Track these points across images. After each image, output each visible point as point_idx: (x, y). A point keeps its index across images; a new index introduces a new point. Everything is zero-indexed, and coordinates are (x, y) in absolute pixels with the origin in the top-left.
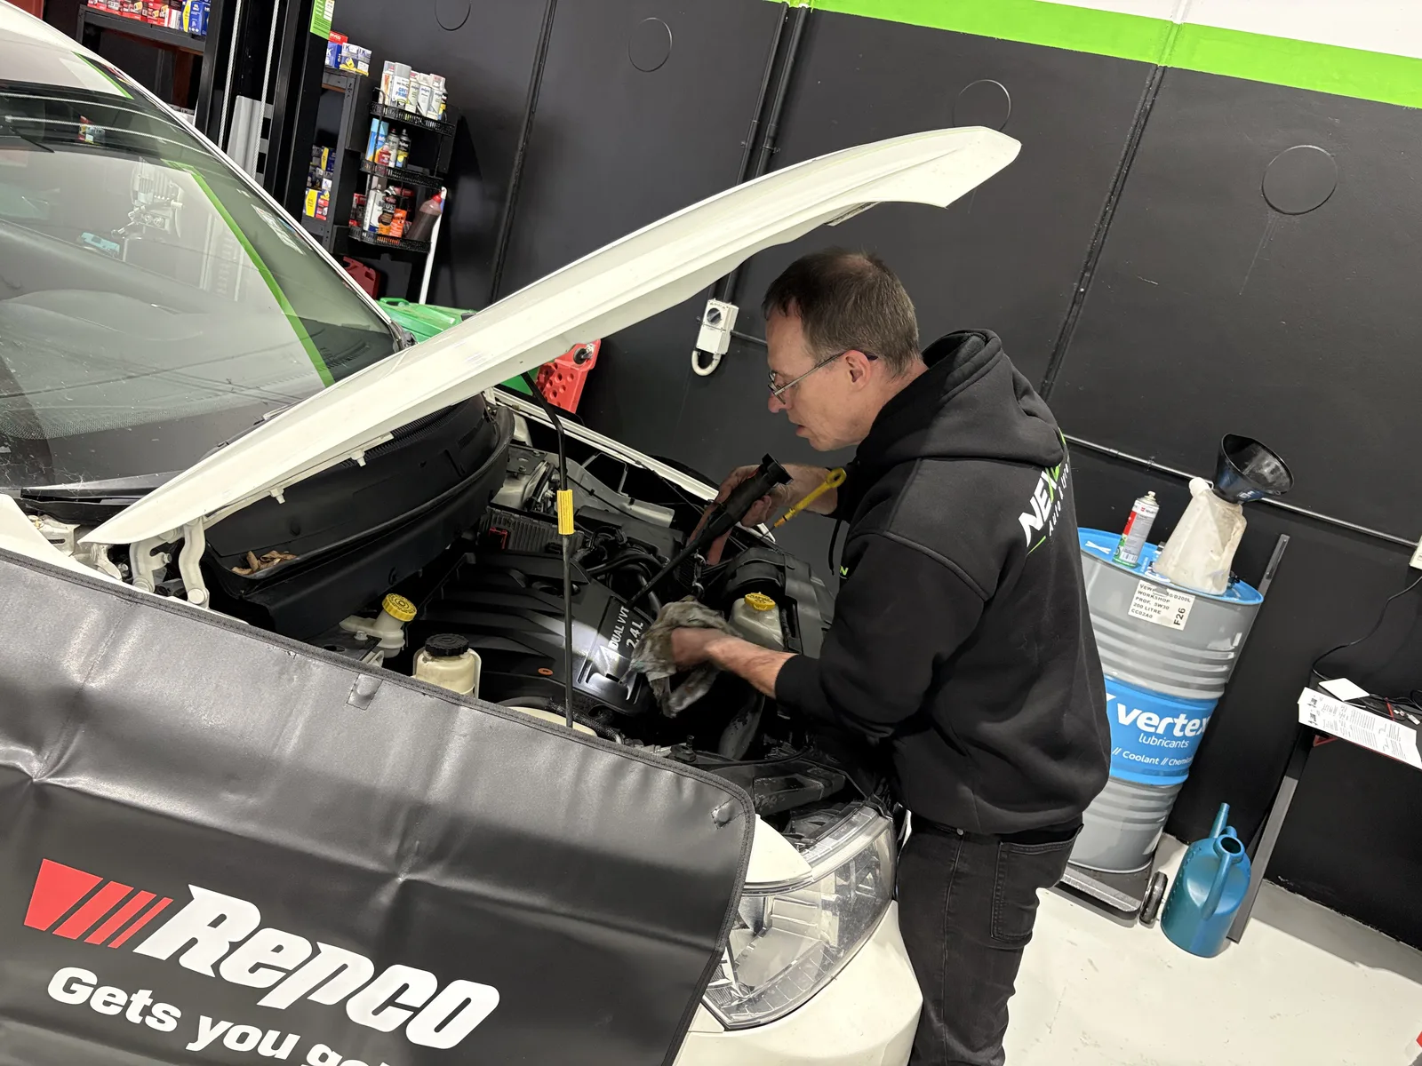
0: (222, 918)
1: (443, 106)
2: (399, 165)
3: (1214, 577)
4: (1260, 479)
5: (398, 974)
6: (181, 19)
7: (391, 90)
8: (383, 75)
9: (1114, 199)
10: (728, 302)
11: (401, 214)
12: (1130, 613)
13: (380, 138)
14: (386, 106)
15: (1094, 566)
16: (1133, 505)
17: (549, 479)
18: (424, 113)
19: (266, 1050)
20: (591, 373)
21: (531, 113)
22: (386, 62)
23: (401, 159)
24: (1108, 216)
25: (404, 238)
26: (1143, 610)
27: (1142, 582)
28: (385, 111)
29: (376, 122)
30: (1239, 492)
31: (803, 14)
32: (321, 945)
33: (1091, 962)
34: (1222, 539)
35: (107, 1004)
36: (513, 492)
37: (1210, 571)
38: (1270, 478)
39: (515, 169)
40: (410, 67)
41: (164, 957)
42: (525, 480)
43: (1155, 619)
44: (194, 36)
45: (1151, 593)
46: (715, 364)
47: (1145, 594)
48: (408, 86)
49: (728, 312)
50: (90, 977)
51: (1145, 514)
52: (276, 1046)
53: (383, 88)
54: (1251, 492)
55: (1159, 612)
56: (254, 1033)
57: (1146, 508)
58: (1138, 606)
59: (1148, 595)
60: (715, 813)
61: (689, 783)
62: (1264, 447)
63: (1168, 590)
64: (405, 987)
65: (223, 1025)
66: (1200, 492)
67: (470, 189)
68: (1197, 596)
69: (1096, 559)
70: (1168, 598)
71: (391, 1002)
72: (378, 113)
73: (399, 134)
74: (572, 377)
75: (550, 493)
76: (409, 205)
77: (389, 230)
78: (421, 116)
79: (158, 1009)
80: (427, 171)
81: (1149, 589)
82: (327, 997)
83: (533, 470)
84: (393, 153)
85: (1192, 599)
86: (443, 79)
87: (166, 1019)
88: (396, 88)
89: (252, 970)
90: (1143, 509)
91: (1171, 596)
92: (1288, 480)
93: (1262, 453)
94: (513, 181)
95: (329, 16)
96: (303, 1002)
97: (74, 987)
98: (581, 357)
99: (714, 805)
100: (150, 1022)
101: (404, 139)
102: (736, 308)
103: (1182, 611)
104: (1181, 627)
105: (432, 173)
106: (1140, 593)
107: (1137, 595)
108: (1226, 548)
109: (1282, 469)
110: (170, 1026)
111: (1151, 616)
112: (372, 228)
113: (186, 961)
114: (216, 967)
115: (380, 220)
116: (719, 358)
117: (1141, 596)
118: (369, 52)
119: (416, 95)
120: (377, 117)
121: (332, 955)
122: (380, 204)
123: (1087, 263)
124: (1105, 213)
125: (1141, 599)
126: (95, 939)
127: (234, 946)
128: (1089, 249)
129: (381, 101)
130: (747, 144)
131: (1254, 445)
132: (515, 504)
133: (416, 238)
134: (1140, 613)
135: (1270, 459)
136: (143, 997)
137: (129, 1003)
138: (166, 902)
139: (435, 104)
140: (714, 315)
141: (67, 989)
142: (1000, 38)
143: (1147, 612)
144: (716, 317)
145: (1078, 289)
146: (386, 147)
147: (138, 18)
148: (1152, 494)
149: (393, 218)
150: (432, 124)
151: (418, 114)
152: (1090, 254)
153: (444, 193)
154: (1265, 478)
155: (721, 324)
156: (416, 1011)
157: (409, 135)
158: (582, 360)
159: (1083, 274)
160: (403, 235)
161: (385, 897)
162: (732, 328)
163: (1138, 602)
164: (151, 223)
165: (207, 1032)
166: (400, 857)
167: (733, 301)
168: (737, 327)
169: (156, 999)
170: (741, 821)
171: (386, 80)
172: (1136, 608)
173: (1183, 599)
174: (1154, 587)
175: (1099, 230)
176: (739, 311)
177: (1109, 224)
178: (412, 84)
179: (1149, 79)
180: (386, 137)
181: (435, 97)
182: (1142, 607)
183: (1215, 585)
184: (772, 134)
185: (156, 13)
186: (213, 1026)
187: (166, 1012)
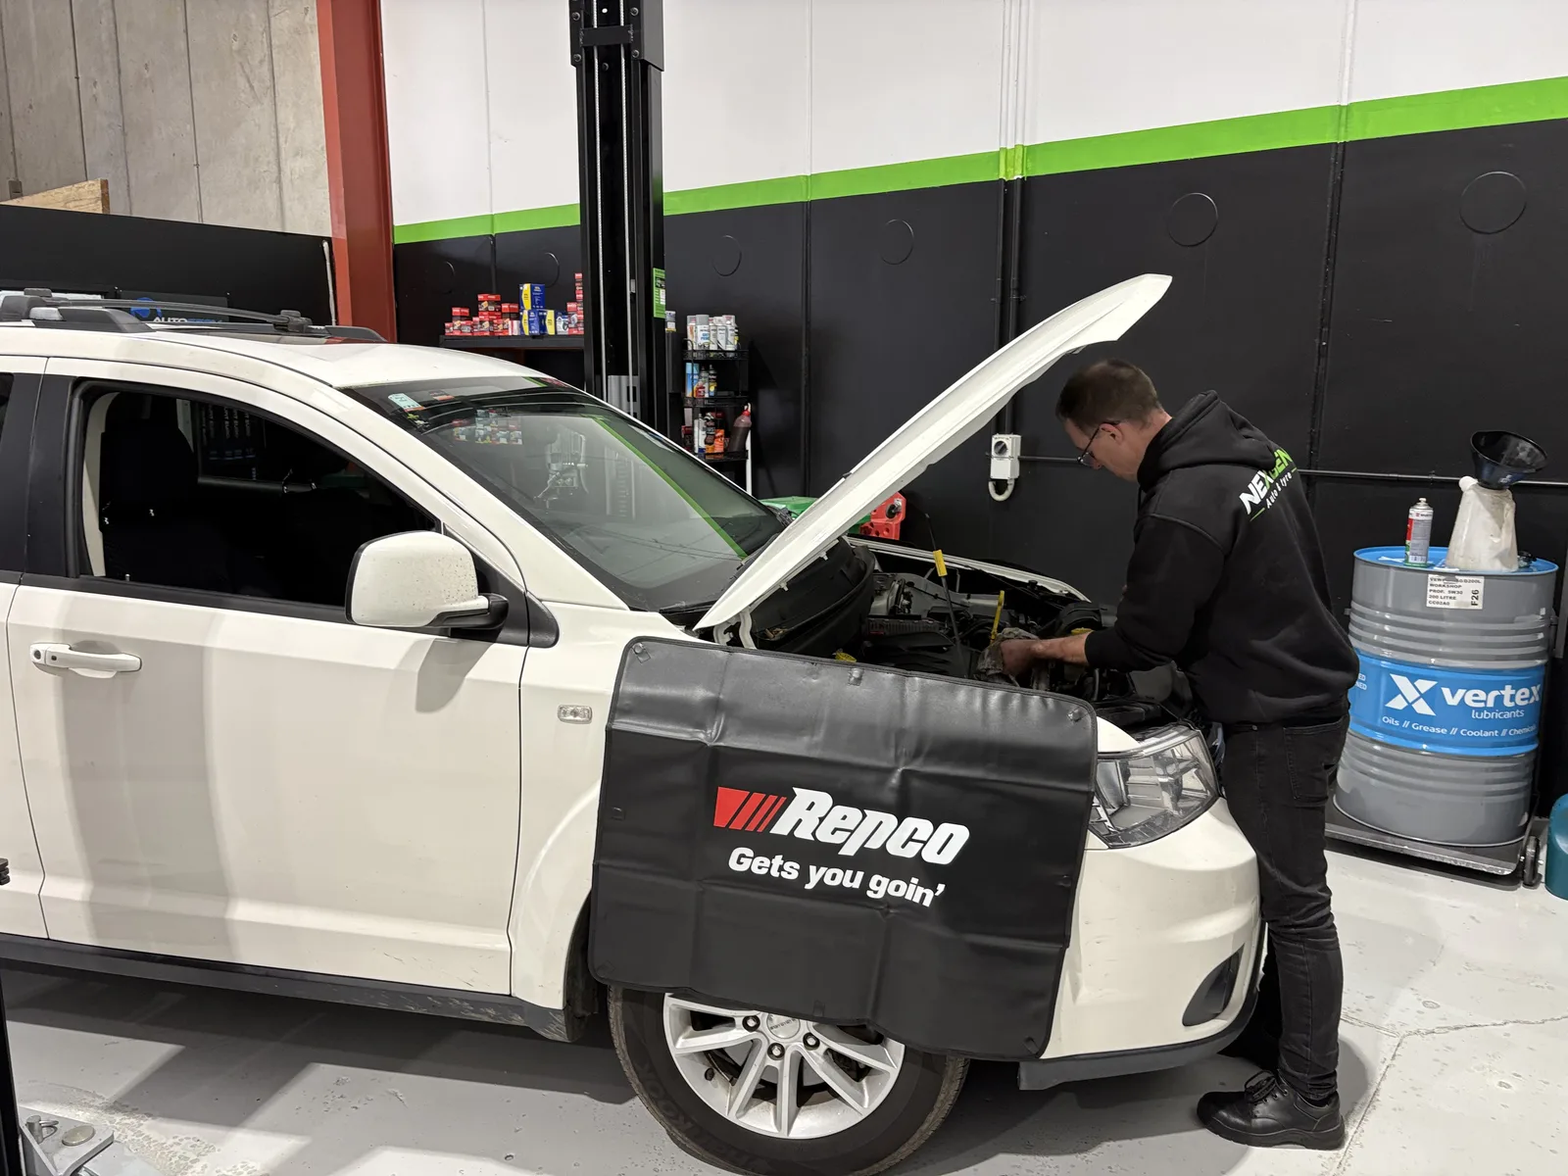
0: (813, 804)
1: (737, 338)
2: (712, 394)
3: (1501, 557)
4: (1521, 464)
5: (911, 823)
6: (521, 327)
7: (696, 337)
8: (688, 328)
9: (1331, 260)
10: (1009, 433)
11: (721, 433)
12: (1428, 605)
13: (696, 377)
14: (695, 351)
15: (1388, 574)
16: (1408, 513)
17: (903, 593)
18: (724, 348)
19: (847, 884)
20: (902, 523)
21: (808, 323)
22: (688, 317)
23: (712, 389)
24: (1330, 276)
25: (726, 452)
26: (1440, 600)
27: (1430, 576)
28: (695, 354)
29: (689, 366)
30: (1498, 479)
31: (1019, 183)
32: (866, 811)
33: (1473, 918)
34: (1497, 523)
35: (760, 868)
36: (881, 605)
37: (1495, 553)
38: (1528, 460)
39: (803, 372)
40: (707, 316)
41: (786, 834)
42: (886, 594)
43: (1453, 605)
44: (534, 337)
45: (1442, 583)
46: (1010, 488)
47: (1436, 585)
48: (709, 331)
49: (1011, 441)
50: (749, 852)
51: (1420, 518)
52: (852, 880)
53: (690, 337)
54: (1509, 476)
55: (1454, 598)
56: (839, 872)
57: (1421, 513)
58: (1434, 597)
59: (1440, 585)
60: (1071, 715)
61: (1050, 701)
62: (1515, 436)
63: (1457, 577)
64: (916, 830)
65: (823, 870)
66: (1468, 487)
67: (768, 399)
68: (1486, 576)
69: (1388, 567)
70: (1459, 584)
71: (910, 839)
72: (690, 358)
73: (707, 370)
74: (888, 530)
75: (906, 602)
76: (724, 423)
77: (713, 449)
78: (722, 351)
79: (787, 866)
80: (732, 393)
81: (1439, 580)
82: (874, 844)
83: (890, 588)
84: (706, 385)
85: (1482, 579)
86: (733, 317)
87: (791, 872)
88: (700, 334)
89: (833, 833)
90: (1418, 515)
91: (1461, 581)
92: (1543, 457)
93: (1514, 440)
94: (804, 383)
95: (663, 302)
96: (862, 850)
97: (742, 860)
98: (892, 512)
99: (1068, 711)
100: (784, 875)
101: (712, 372)
102: (1019, 437)
103: (1475, 592)
104: (1480, 607)
105: (737, 393)
106: (1431, 585)
107: (1429, 588)
108: (1504, 529)
109: (1537, 451)
110: (795, 875)
111: (1448, 604)
112: (701, 450)
113: (798, 834)
114: (814, 834)
115: (706, 443)
116: (1013, 482)
117: (1433, 588)
118: (673, 313)
119: (715, 336)
120: (690, 361)
121: (874, 817)
122: (704, 429)
123: (1322, 320)
124: (1326, 273)
125: (1434, 591)
126: (751, 828)
127: (821, 820)
128: (1320, 308)
129: (690, 348)
130: (996, 299)
131: (1505, 436)
132: (884, 613)
133: (735, 450)
134: (1438, 603)
135: (1523, 444)
136: (778, 860)
137: (771, 865)
138: (783, 799)
139: (730, 339)
140: (1000, 447)
141: (739, 862)
142: (1192, 157)
143: (1443, 601)
144: (1002, 448)
145: (1321, 343)
146: (700, 383)
147: (488, 334)
148: (1423, 500)
149: (715, 438)
150: (731, 355)
151: (720, 350)
152: (1323, 311)
153: (748, 408)
154: (1524, 462)
155: (1009, 453)
156: (925, 843)
157: (714, 368)
158: (894, 514)
159: (1321, 331)
160: (725, 449)
161: (894, 781)
162: (1019, 454)
163: (1432, 593)
164: (564, 484)
165: (815, 875)
166: (897, 758)
167: (1014, 431)
168: (1022, 454)
169: (785, 860)
170: (1088, 718)
171: (691, 331)
172: (1432, 600)
173: (1473, 581)
174: (1442, 577)
175: (1325, 289)
176: (1022, 438)
177: (1333, 282)
178: (712, 328)
179: (1333, 155)
180: (698, 374)
181: (730, 332)
182: (1437, 597)
183: (1504, 564)
184: (1015, 286)
185: (500, 327)
186: (817, 870)
187: (792, 867)
